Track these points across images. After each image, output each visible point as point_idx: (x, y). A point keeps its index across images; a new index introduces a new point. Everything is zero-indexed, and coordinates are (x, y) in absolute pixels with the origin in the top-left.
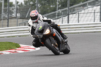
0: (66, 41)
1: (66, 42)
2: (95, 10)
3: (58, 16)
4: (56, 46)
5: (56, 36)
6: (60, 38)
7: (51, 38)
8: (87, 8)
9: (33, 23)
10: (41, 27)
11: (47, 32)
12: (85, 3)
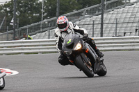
0: (101, 59)
1: (102, 61)
2: (93, 21)
3: (43, 28)
4: (89, 65)
5: (89, 52)
6: (95, 55)
7: (82, 54)
8: (84, 19)
9: (61, 33)
10: (70, 40)
11: (78, 47)
12: (80, 11)
